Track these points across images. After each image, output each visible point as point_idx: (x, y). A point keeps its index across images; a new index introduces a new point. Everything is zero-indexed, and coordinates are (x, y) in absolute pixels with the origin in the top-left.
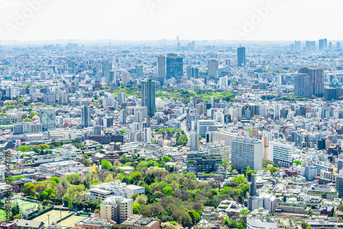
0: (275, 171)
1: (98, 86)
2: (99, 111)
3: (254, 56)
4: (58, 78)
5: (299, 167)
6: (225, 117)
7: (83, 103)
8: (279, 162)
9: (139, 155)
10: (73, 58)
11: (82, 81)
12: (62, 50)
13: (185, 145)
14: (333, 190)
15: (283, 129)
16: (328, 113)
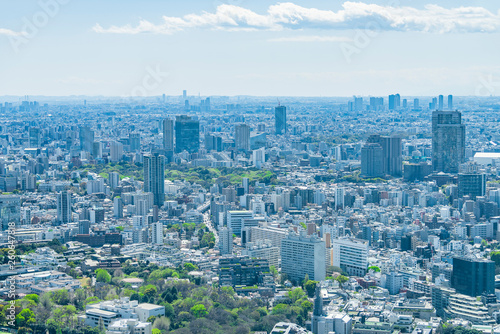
0: (344, 281)
1: (76, 163)
2: (82, 200)
3: (298, 119)
4: (15, 152)
5: (378, 275)
6: (266, 206)
7: (58, 189)
8: (349, 269)
9: (148, 262)
10: (33, 123)
11: (51, 157)
12: (14, 112)
13: (212, 246)
14: (428, 306)
15: (350, 222)
16: (411, 199)
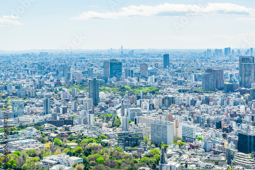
0: (182, 145)
1: (58, 84)
2: (57, 102)
3: (177, 60)
4: (30, 78)
5: (200, 142)
6: (150, 105)
7: (46, 96)
8: (186, 138)
9: (83, 135)
10: (43, 63)
11: (47, 80)
12: (36, 57)
13: (118, 126)
14: (223, 159)
15: (192, 114)
16: (225, 102)
